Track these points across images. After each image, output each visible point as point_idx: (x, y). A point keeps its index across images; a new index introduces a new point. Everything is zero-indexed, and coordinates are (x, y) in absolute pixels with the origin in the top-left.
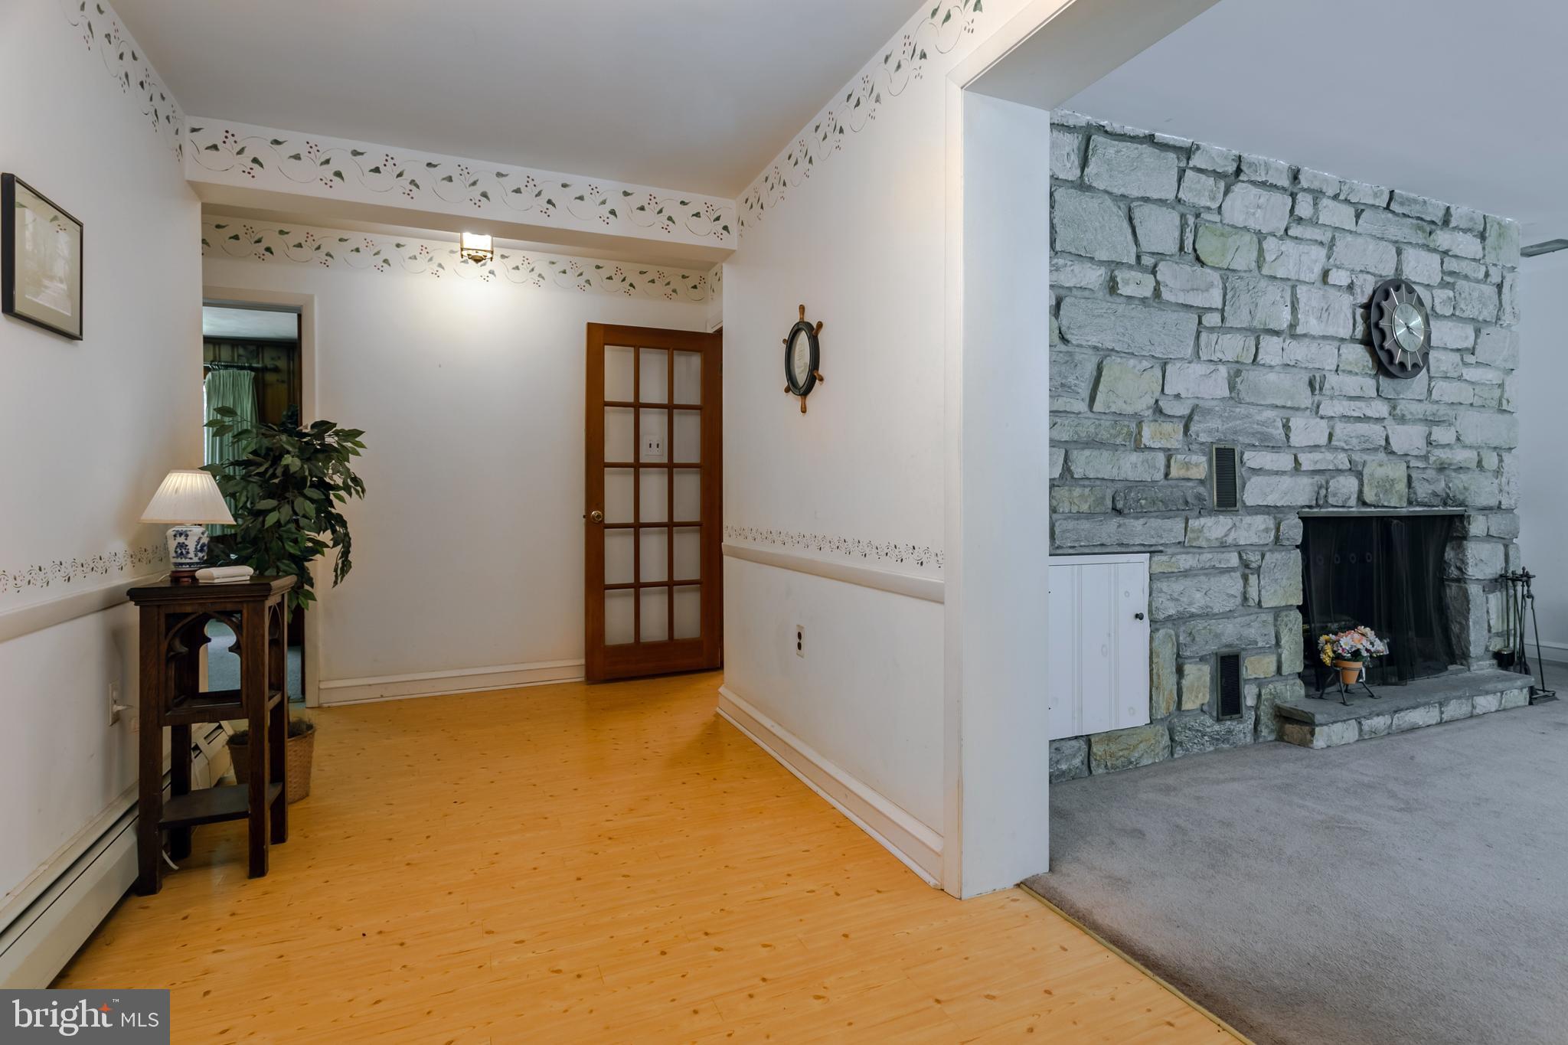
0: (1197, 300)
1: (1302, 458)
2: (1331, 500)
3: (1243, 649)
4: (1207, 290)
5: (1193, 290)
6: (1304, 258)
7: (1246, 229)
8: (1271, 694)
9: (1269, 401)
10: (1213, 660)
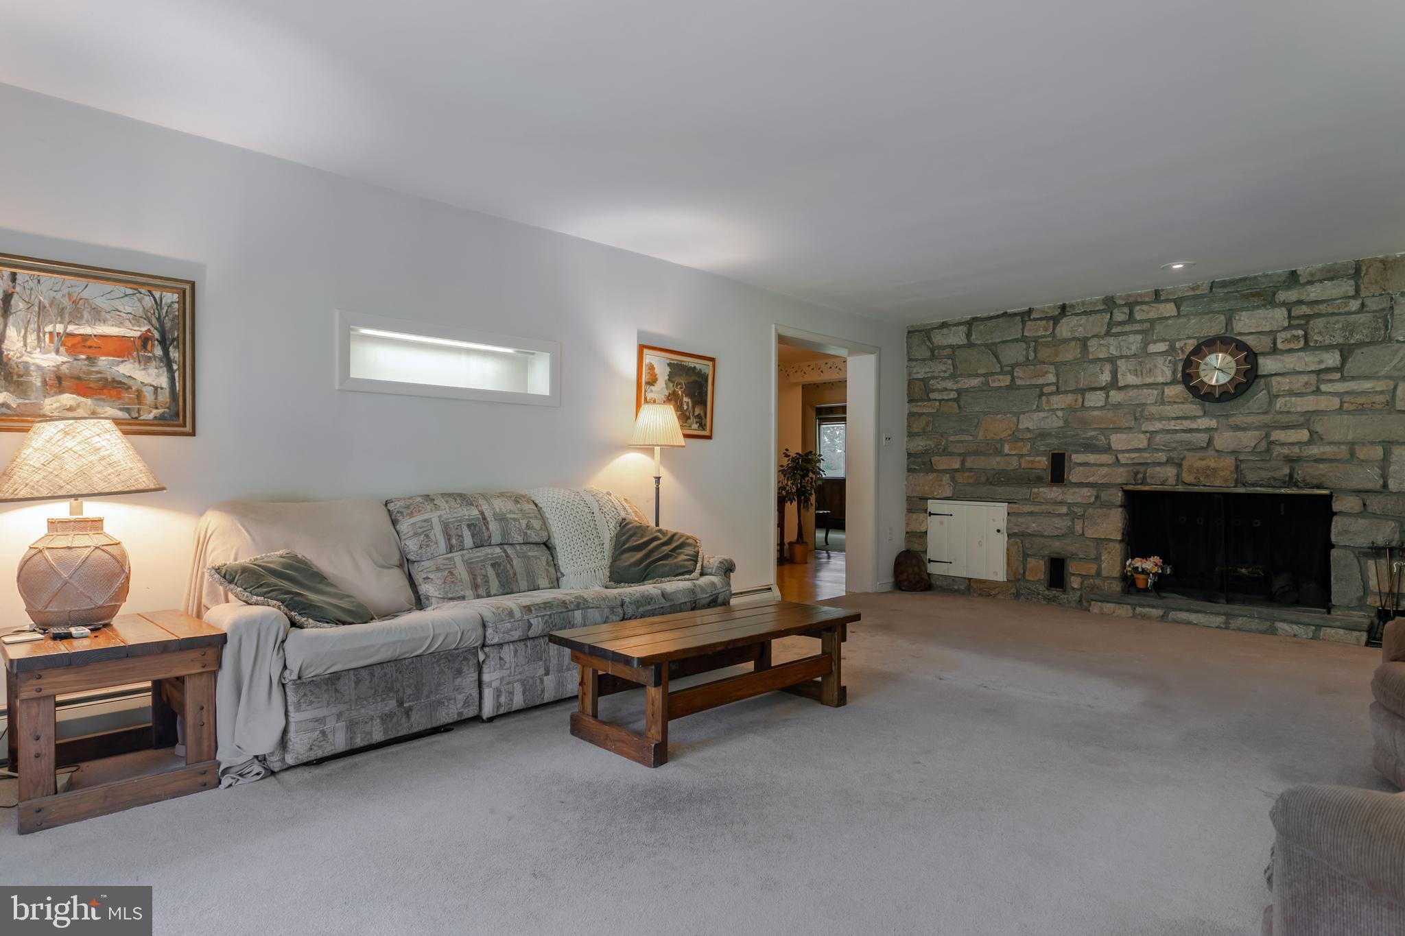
0: (1040, 381)
1: (1120, 456)
2: (1149, 481)
3: (1068, 557)
4: (1044, 376)
5: (1035, 377)
6: (1122, 343)
7: (1074, 339)
8: (1091, 584)
9: (1094, 427)
10: (1047, 558)
